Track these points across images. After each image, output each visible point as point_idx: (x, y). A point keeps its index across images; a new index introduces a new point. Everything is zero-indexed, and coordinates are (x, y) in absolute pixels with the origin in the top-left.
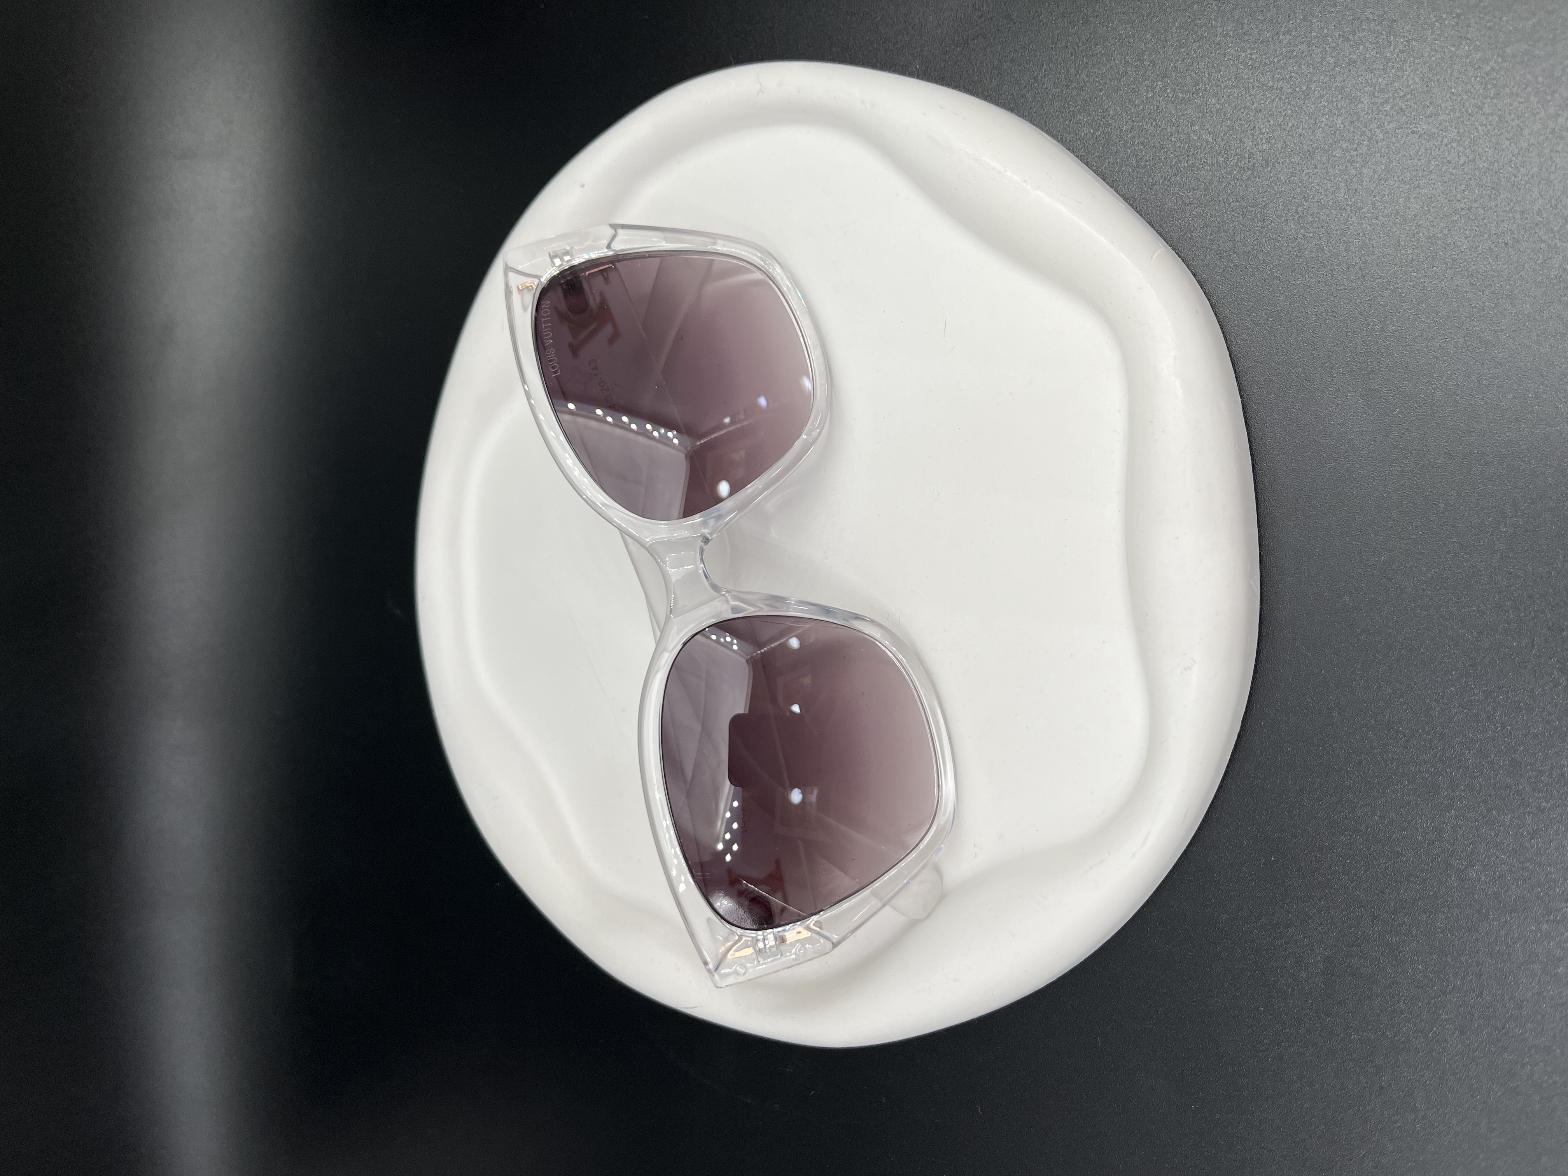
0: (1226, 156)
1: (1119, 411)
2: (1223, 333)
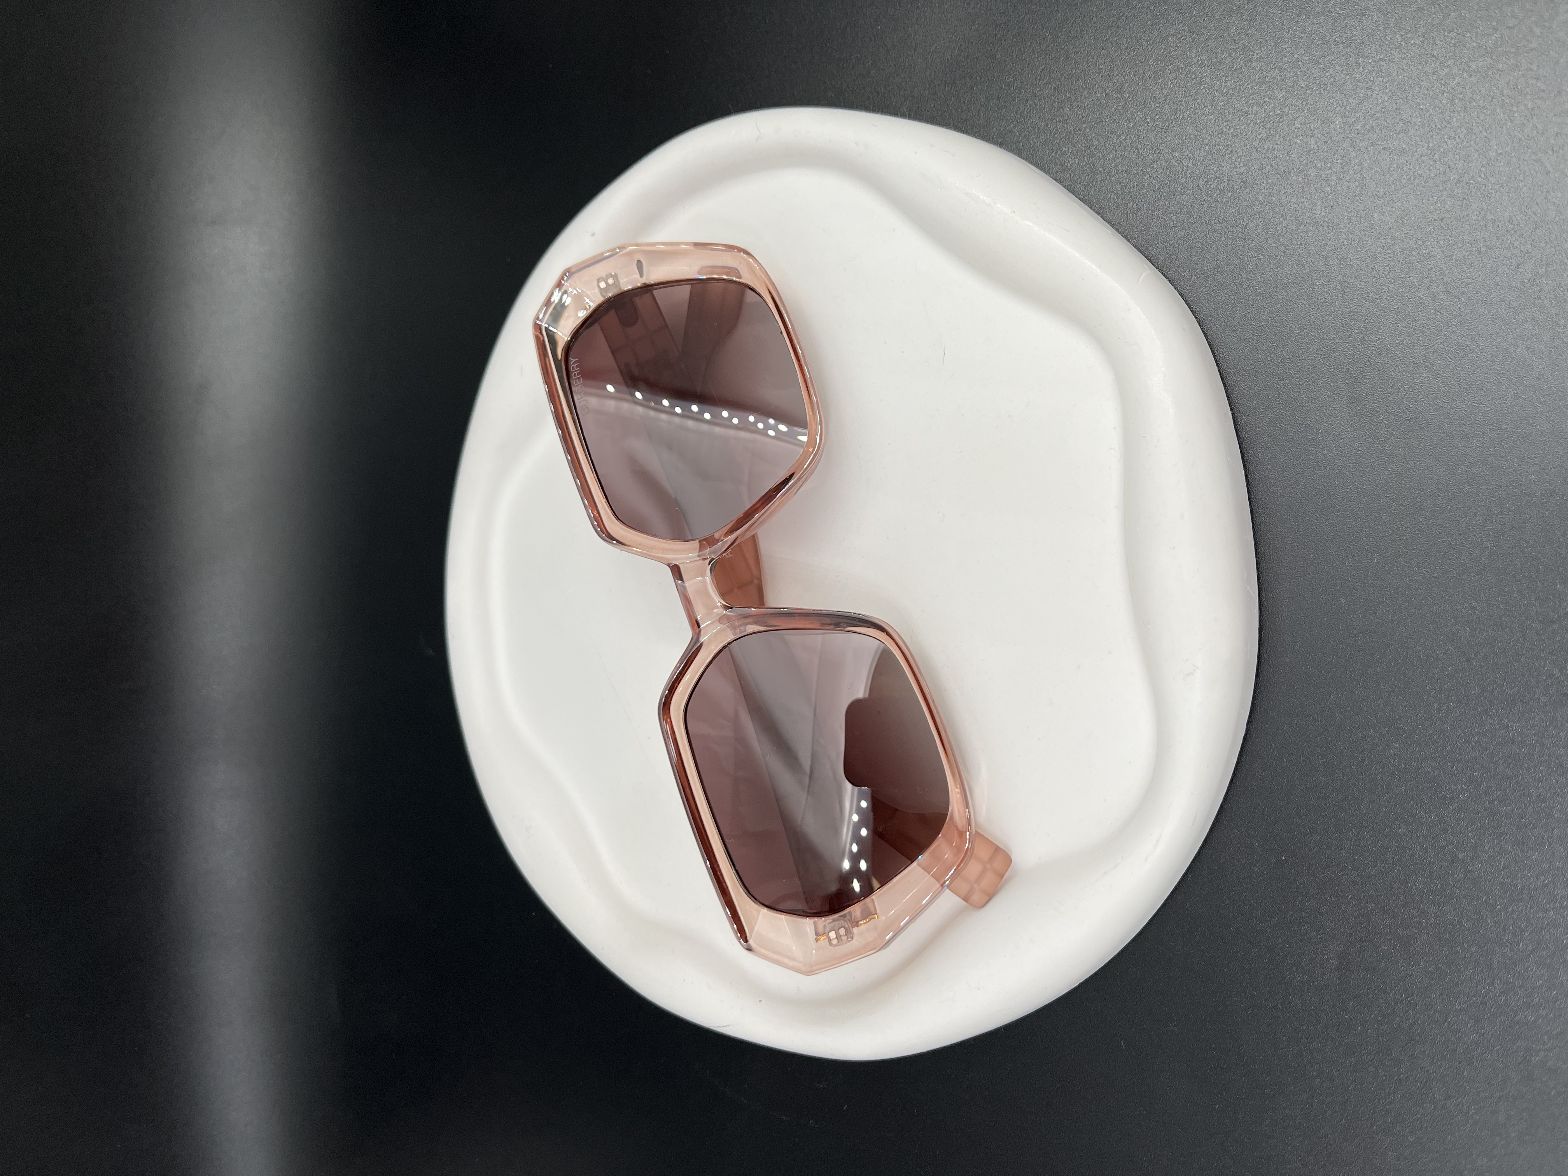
1: (1114, 429)
2: (1211, 349)
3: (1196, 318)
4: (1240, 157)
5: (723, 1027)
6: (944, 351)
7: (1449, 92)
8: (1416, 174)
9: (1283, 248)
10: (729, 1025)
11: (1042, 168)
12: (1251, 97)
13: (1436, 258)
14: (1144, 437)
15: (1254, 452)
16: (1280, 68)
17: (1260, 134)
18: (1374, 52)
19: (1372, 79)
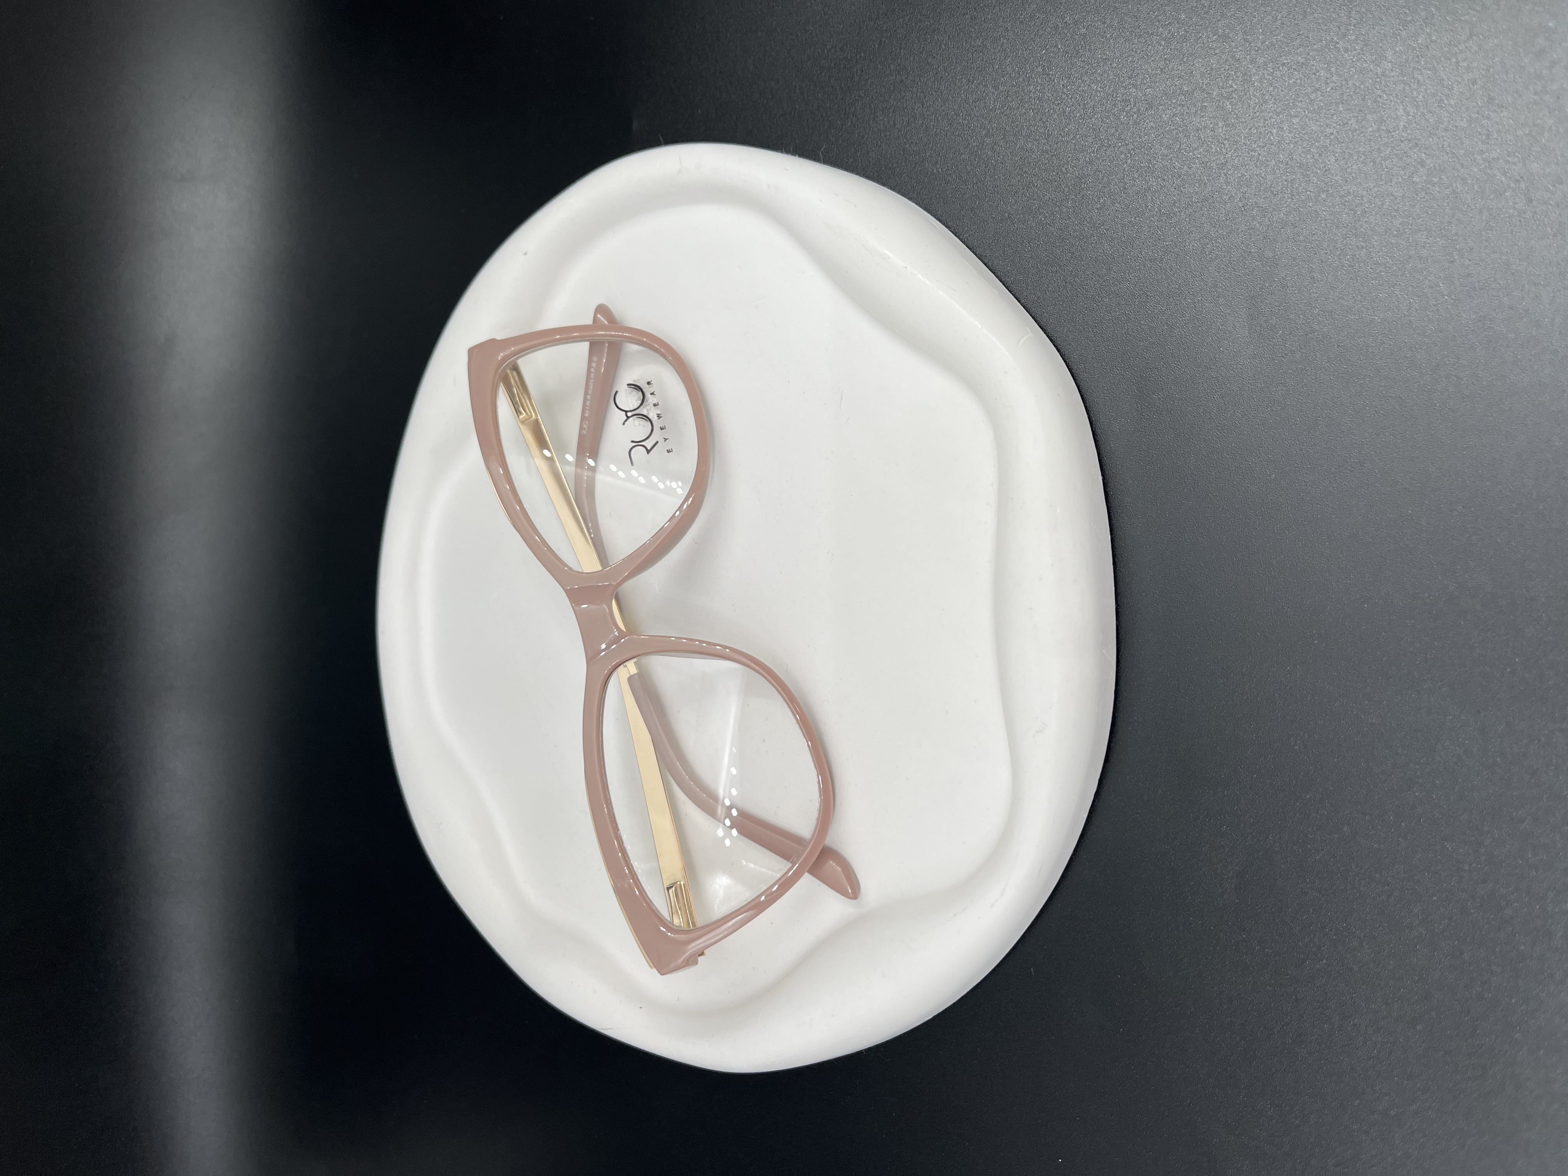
1: (992, 485)
5: (605, 1029)
6: (842, 396)
10: (610, 1029)
14: (1012, 498)
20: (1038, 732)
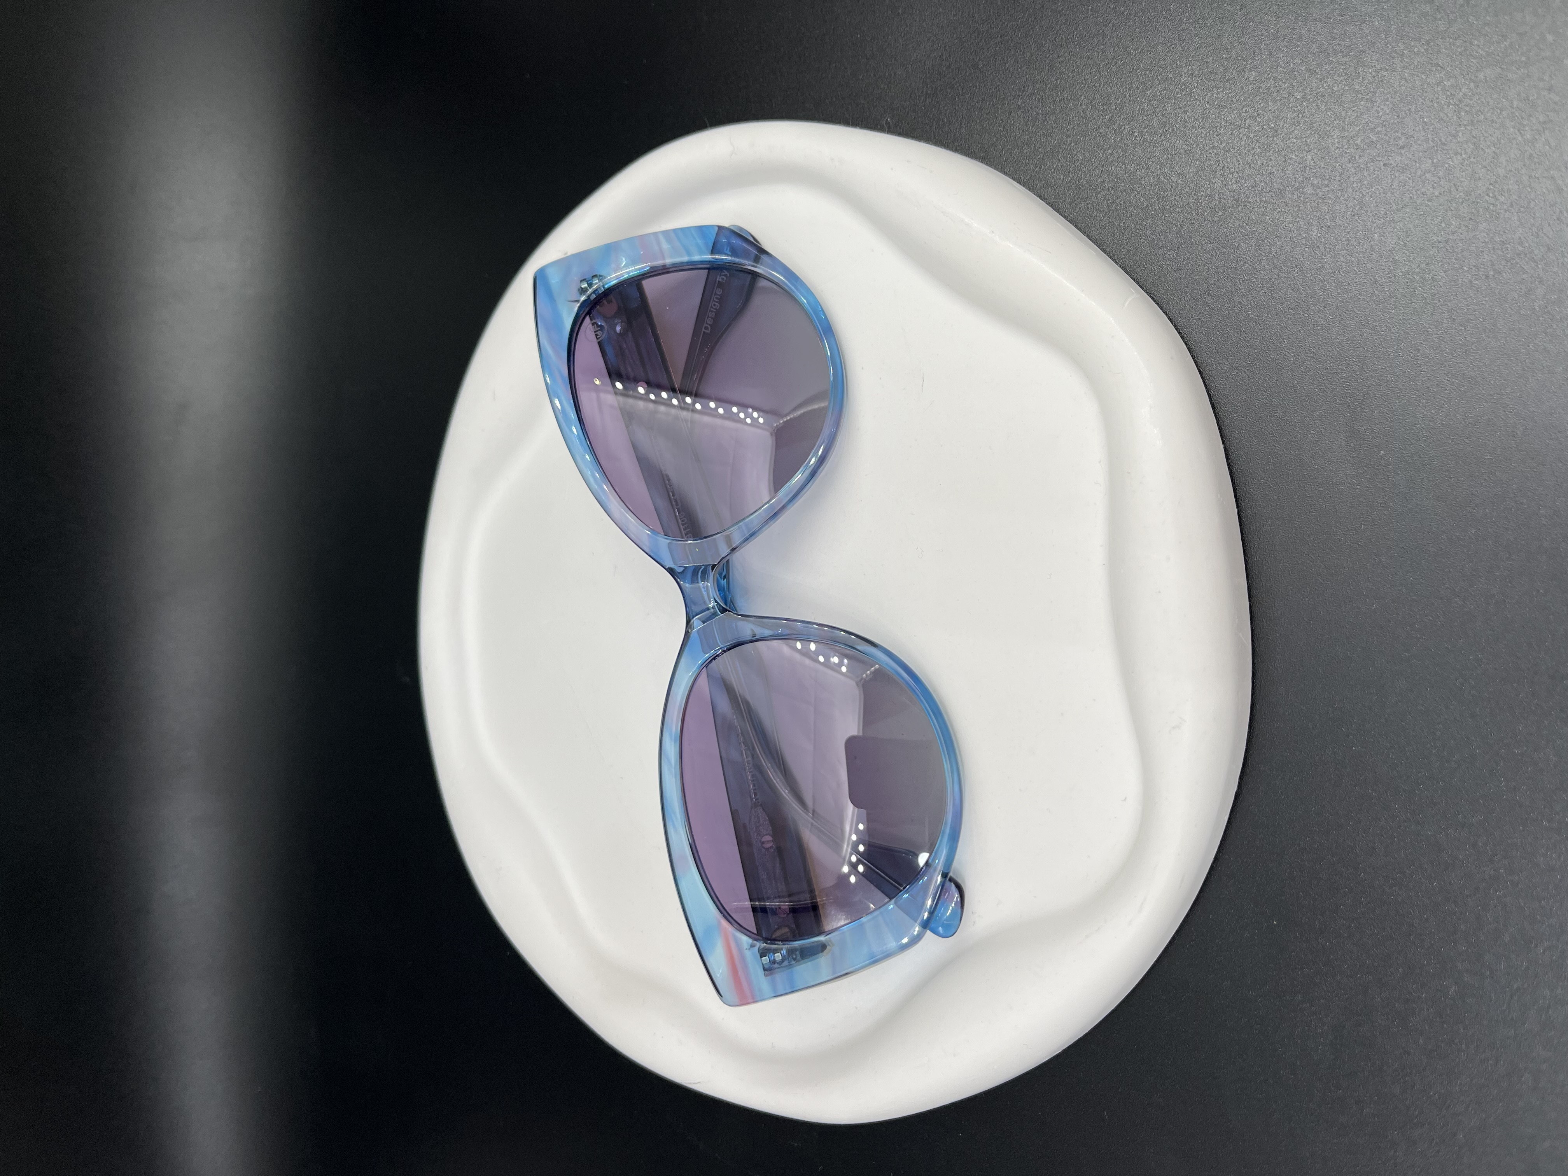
0: (1195, 197)
1: (1099, 462)
2: (1202, 377)
3: (1186, 344)
4: (1232, 173)
5: (694, 1083)
6: (923, 378)
7: (1455, 105)
8: (1419, 192)
9: (1277, 272)
10: (700, 1081)
11: (1024, 185)
12: (1244, 110)
13: (1440, 283)
14: (1129, 473)
15: (1246, 488)
16: (1275, 79)
17: (1253, 149)
18: (1374, 61)
19: (1372, 90)
20: (1174, 728)
